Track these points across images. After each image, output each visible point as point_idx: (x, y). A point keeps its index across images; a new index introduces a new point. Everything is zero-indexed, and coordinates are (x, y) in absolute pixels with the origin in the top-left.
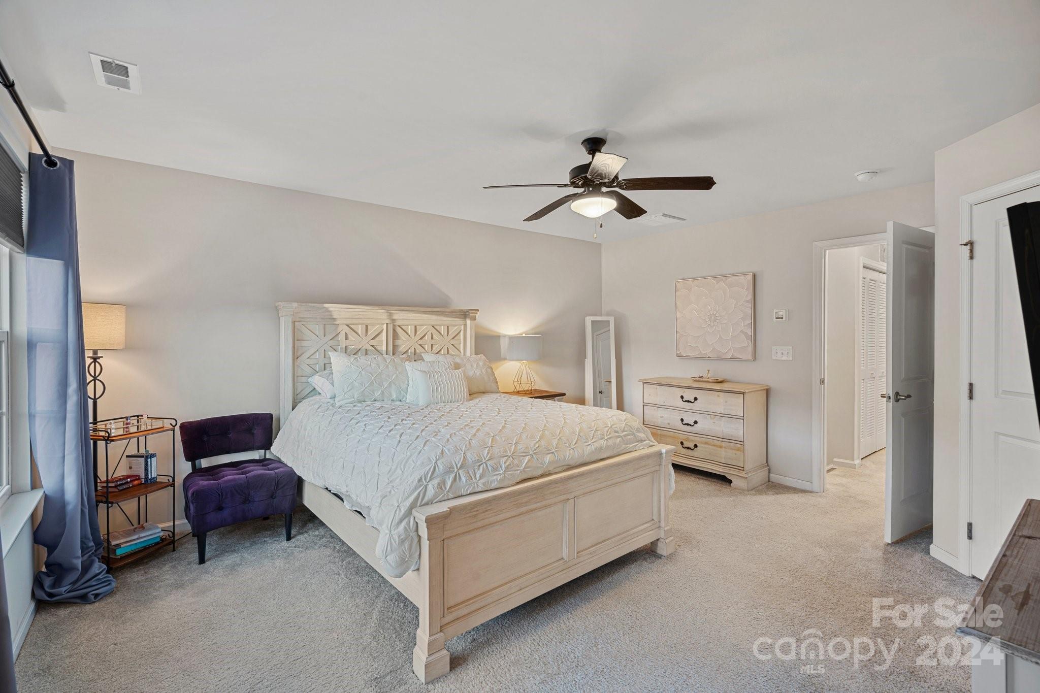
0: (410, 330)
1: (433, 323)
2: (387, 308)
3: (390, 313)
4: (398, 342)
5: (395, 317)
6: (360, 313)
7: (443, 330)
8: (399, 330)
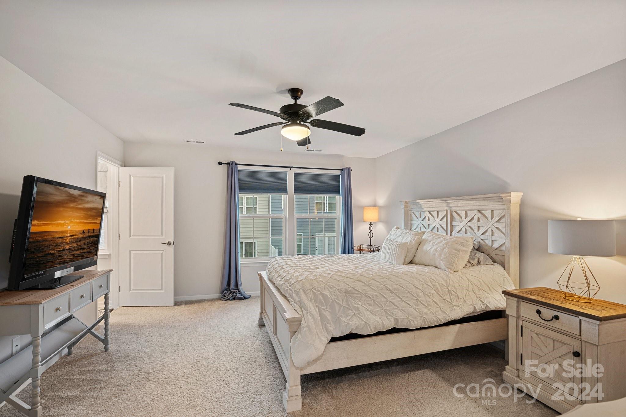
0: (463, 214)
1: (480, 208)
2: (444, 199)
3: (448, 203)
4: (454, 223)
5: (451, 205)
6: (433, 204)
7: (488, 214)
8: (455, 215)
